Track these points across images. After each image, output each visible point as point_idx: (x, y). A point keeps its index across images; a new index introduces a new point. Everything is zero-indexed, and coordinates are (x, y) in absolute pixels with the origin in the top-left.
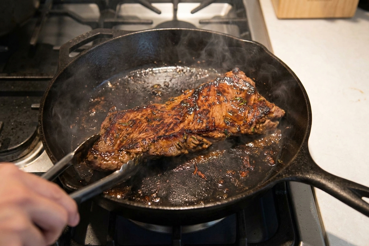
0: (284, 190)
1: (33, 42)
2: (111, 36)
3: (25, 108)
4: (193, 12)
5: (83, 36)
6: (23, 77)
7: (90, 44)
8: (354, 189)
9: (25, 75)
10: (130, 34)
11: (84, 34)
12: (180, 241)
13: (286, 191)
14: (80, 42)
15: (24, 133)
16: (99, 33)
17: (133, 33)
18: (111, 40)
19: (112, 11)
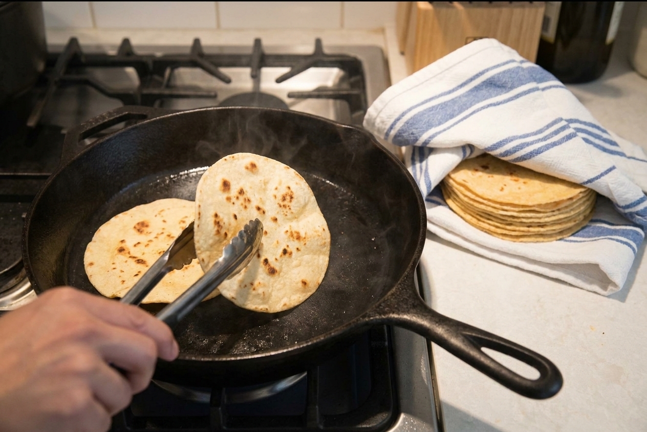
0: (385, 341)
1: (31, 123)
2: (144, 117)
3: (14, 219)
4: (280, 80)
5: (103, 117)
6: (12, 174)
7: (121, 125)
8: (471, 336)
9: (15, 171)
10: (174, 114)
11: (104, 114)
12: (220, 409)
13: (387, 343)
14: (96, 125)
15: (9, 255)
16: (127, 113)
17: (178, 113)
18: (143, 122)
19: (157, 77)
